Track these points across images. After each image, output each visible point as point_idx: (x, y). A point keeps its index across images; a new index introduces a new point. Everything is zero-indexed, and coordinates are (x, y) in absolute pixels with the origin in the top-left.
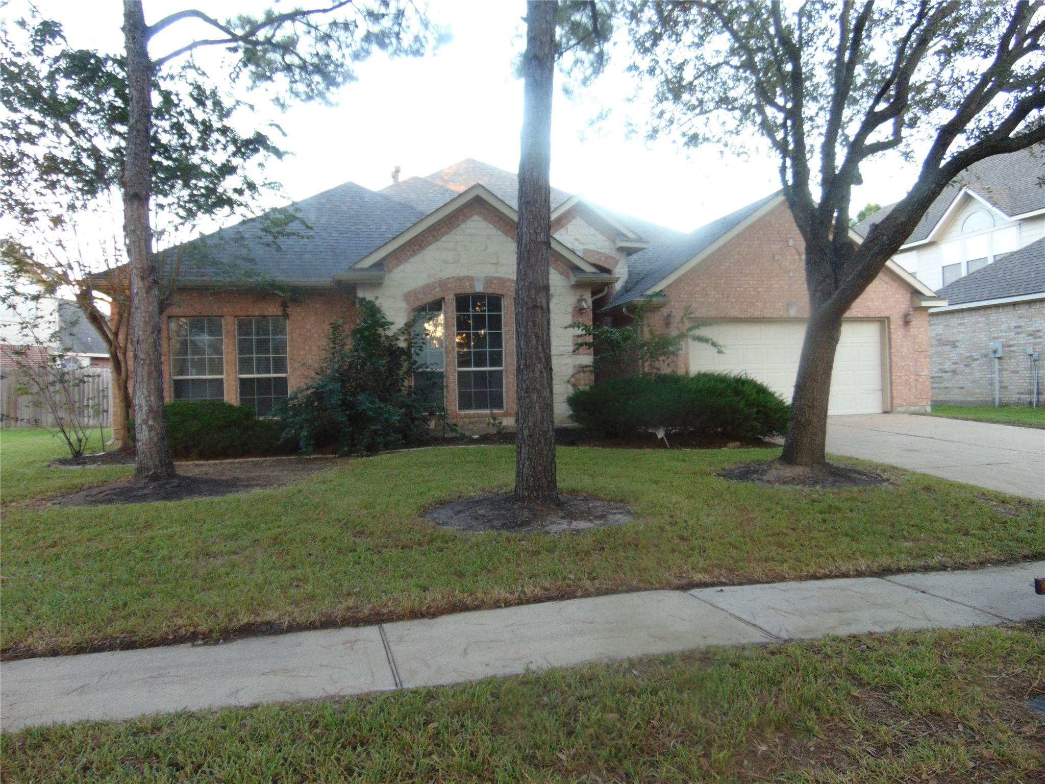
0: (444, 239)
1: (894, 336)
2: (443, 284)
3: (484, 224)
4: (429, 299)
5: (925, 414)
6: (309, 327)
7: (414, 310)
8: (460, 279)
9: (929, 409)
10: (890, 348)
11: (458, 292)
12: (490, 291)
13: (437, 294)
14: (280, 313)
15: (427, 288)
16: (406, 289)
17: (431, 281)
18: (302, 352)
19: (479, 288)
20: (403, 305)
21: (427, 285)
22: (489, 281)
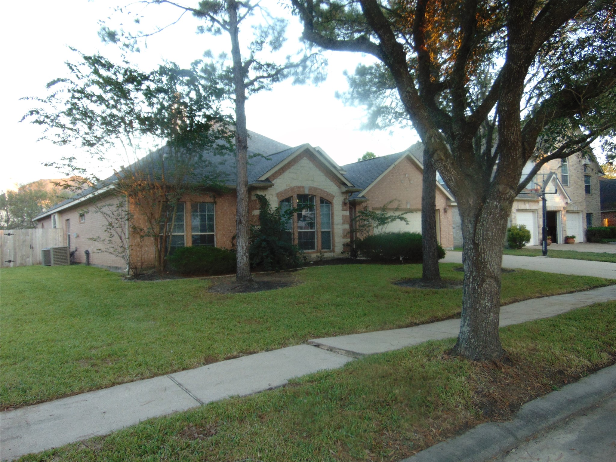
0: (292, 168)
1: (441, 218)
2: (292, 189)
3: (308, 161)
4: (287, 196)
5: (452, 251)
6: (225, 208)
7: (281, 202)
8: (299, 187)
9: (453, 249)
10: (440, 222)
11: (298, 193)
12: (311, 193)
13: (290, 194)
14: (212, 201)
15: (286, 191)
16: (278, 191)
17: (288, 188)
18: (222, 222)
19: (307, 192)
20: (276, 199)
21: (286, 190)
22: (310, 188)
